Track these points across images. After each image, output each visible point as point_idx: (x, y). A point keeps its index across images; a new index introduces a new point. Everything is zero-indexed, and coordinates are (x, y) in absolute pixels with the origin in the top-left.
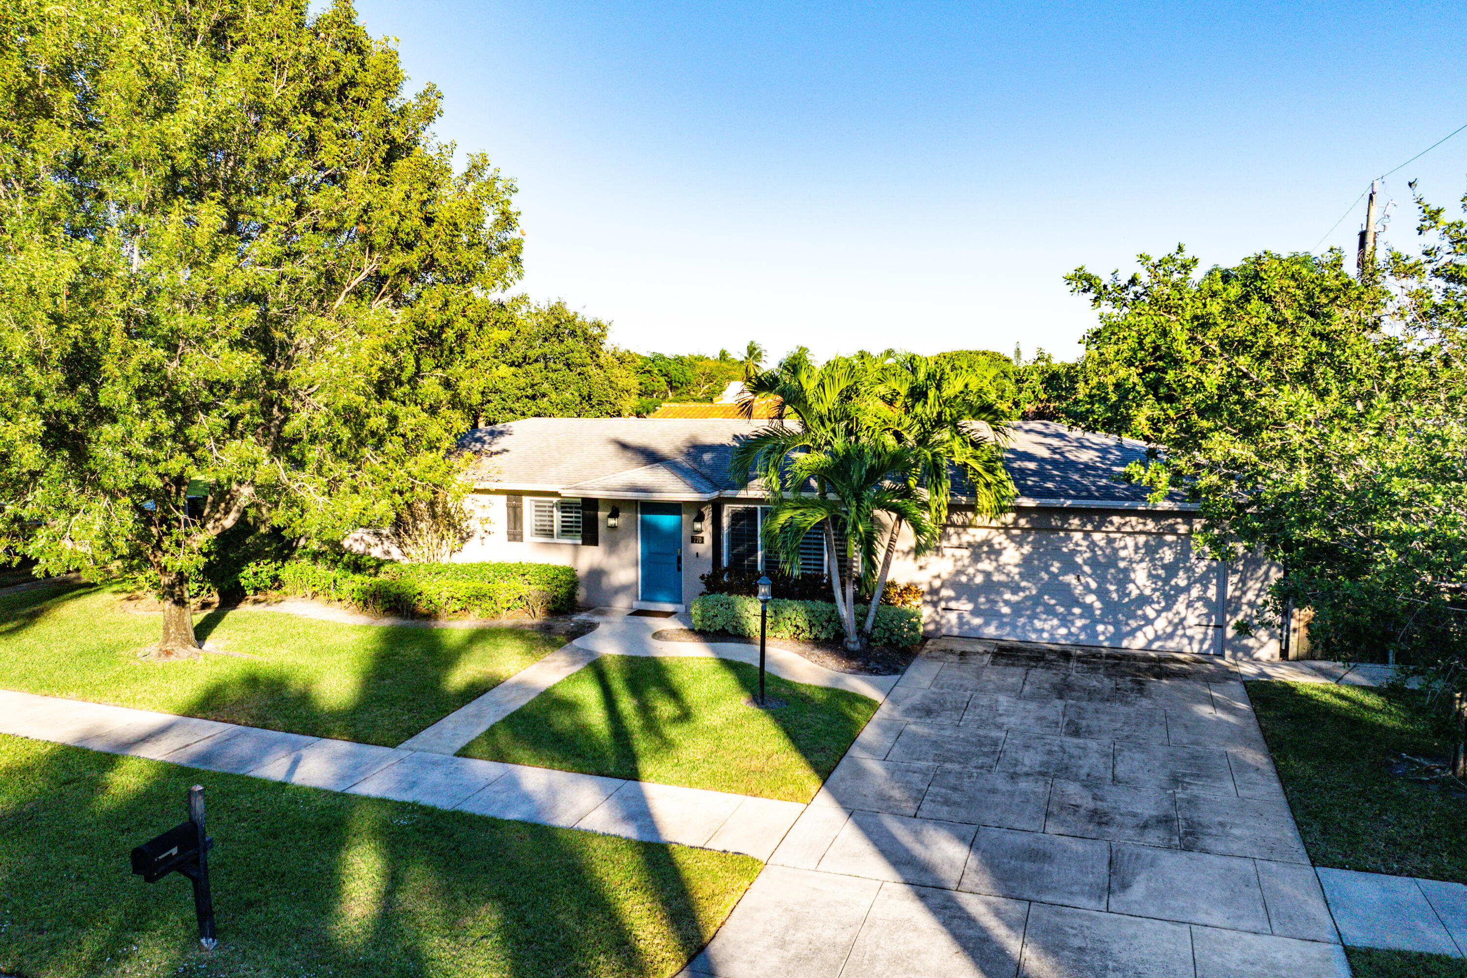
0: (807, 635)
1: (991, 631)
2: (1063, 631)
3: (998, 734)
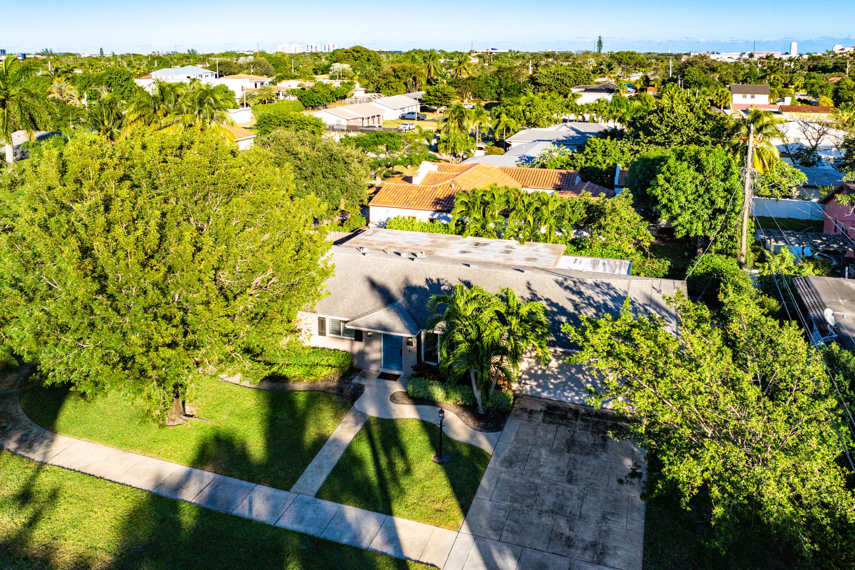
0: (461, 402)
1: (545, 395)
2: (577, 398)
3: (538, 481)
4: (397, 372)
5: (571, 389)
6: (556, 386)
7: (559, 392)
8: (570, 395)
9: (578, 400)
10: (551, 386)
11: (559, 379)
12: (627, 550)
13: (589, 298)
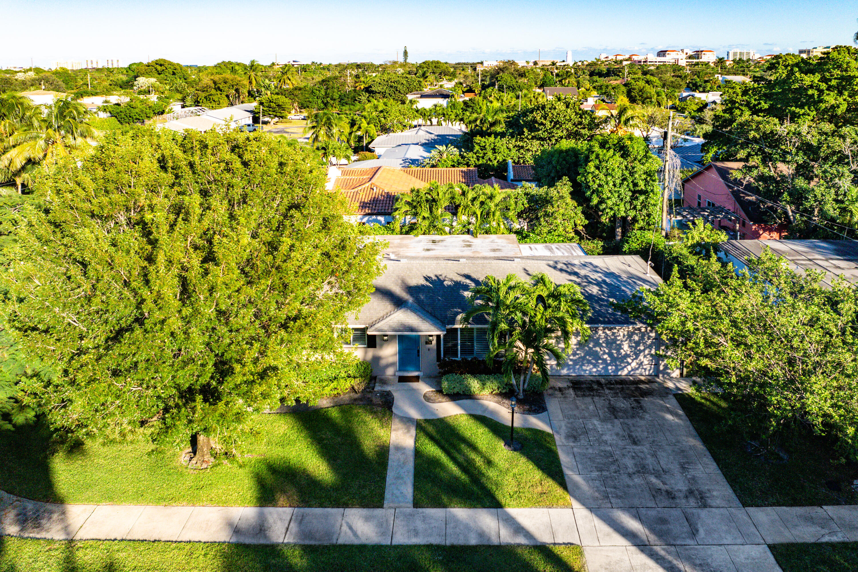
0: (497, 391)
1: (565, 372)
2: (595, 370)
3: (609, 448)
4: (416, 374)
5: (589, 362)
6: (575, 362)
7: (578, 367)
8: (588, 368)
9: (595, 372)
10: (571, 363)
11: (578, 354)
12: (719, 490)
13: (586, 277)
